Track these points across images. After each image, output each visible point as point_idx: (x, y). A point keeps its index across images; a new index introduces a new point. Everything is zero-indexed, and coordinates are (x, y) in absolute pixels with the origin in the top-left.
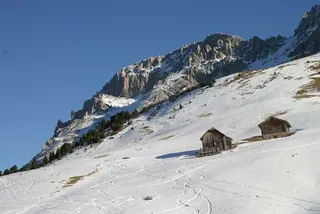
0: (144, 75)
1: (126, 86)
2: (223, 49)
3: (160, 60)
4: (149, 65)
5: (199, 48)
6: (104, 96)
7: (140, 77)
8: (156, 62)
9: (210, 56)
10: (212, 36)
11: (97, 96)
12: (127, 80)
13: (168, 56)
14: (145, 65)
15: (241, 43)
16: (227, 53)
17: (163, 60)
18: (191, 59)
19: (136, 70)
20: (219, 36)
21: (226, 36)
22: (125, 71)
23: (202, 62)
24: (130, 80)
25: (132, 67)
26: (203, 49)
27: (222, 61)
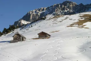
0: (38, 14)
1: (31, 18)
2: (69, 7)
3: (45, 9)
4: (41, 11)
5: (60, 6)
6: (22, 20)
7: (37, 15)
8: (43, 10)
9: (63, 9)
10: (65, 2)
11: (20, 20)
12: (32, 15)
13: (48, 8)
14: (39, 10)
15: (76, 5)
16: (70, 9)
17: (46, 9)
18: (56, 10)
19: (35, 12)
20: (68, 2)
21: (70, 2)
22: (32, 12)
23: (60, 11)
24: (33, 16)
25: (34, 11)
26: (61, 6)
27: (68, 12)
